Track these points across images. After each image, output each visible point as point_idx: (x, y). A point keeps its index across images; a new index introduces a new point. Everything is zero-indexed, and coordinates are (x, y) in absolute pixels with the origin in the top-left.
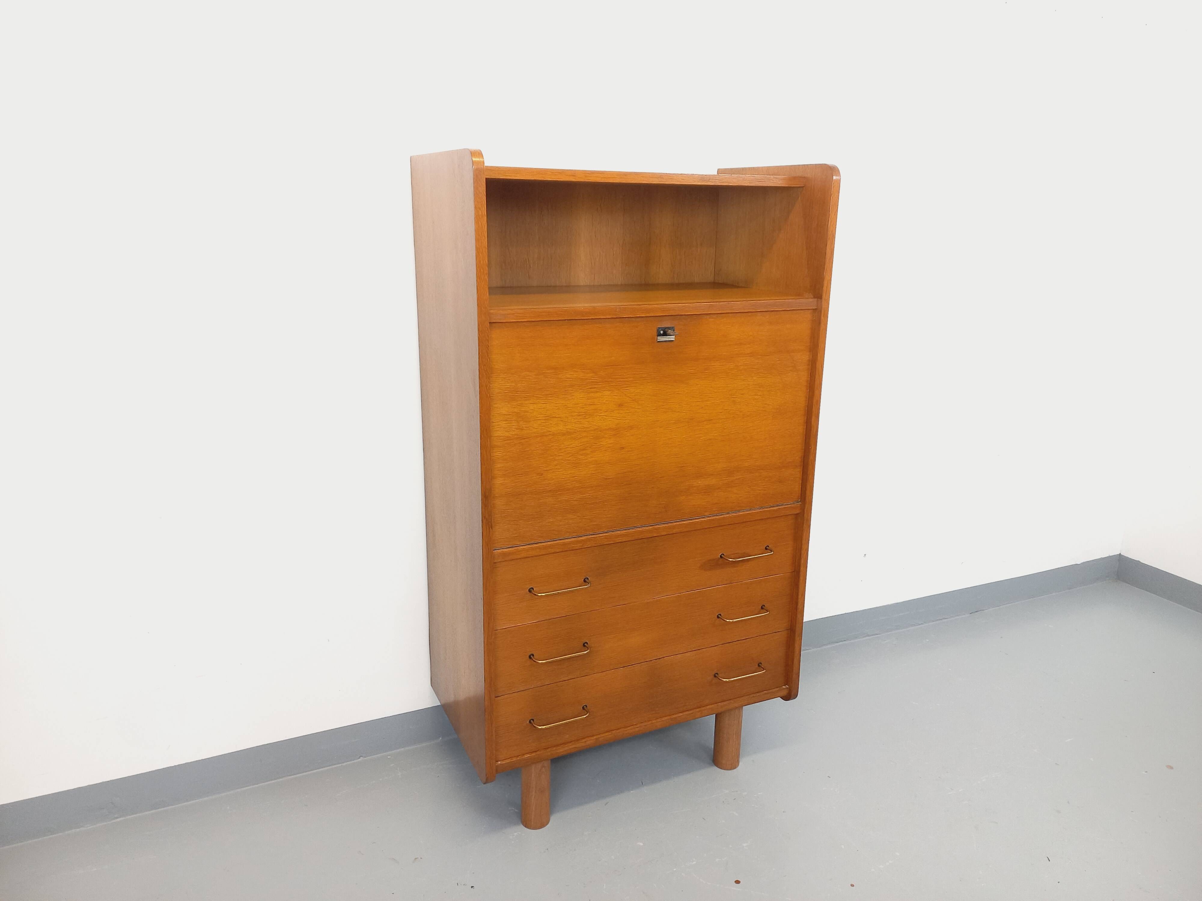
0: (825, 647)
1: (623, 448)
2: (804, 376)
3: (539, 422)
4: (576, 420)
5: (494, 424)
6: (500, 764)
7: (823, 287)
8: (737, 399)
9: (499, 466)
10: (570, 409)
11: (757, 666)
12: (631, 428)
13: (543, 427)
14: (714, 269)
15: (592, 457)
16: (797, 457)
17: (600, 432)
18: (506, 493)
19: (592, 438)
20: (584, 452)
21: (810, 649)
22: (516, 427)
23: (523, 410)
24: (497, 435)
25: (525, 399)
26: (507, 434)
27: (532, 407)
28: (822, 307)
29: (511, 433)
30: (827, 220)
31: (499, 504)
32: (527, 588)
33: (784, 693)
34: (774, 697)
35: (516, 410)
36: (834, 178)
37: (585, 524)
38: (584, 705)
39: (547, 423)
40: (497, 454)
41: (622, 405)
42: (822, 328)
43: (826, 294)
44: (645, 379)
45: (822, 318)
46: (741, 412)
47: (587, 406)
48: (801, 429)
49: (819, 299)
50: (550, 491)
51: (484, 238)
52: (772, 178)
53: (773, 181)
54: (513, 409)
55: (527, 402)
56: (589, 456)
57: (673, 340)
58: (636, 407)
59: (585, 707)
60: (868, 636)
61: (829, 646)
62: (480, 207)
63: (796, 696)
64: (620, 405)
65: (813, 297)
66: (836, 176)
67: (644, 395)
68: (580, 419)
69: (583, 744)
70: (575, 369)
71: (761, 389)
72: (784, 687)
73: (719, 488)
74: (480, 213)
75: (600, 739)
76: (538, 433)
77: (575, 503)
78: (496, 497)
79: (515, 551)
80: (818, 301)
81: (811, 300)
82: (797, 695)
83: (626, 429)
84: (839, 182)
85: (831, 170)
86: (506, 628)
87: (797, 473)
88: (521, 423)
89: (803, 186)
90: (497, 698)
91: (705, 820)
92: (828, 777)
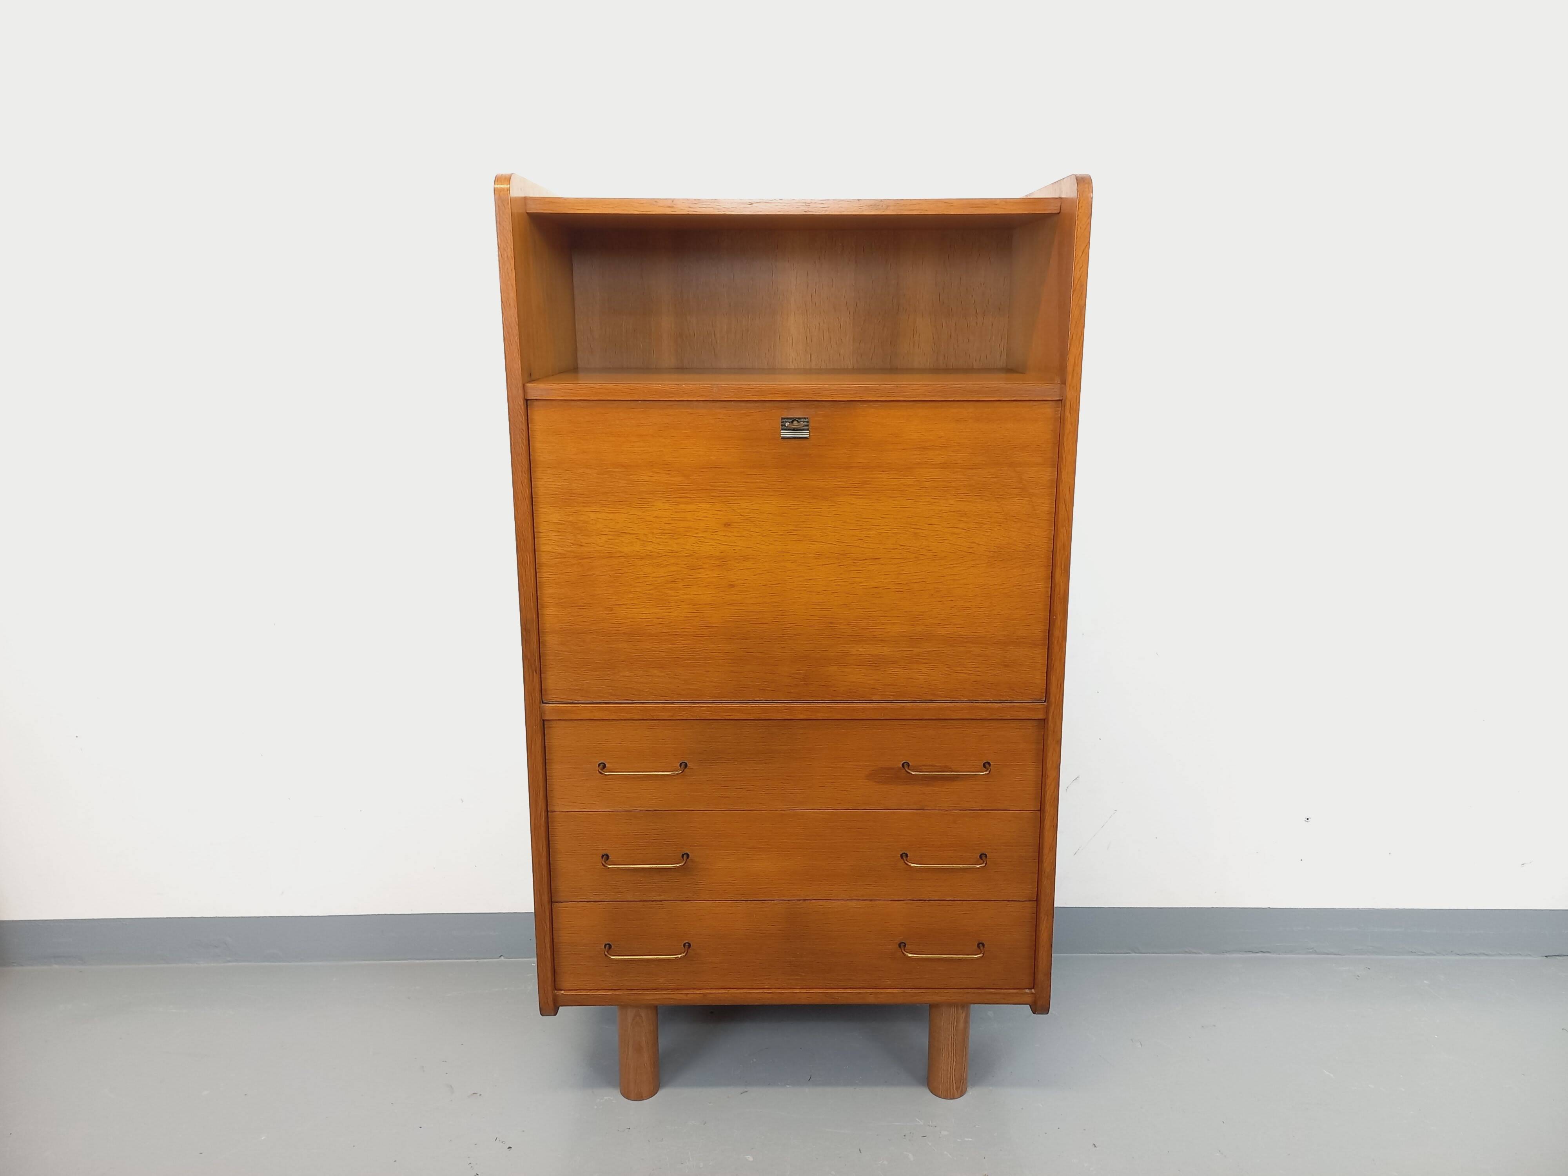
0: (1228, 955)
1: (732, 586)
2: (1044, 506)
3: (604, 538)
4: (659, 540)
5: (542, 534)
6: (563, 994)
8: (920, 531)
9: (551, 591)
10: (650, 524)
11: (976, 947)
12: (746, 558)
13: (611, 544)
14: (1005, 349)
15: (685, 594)
16: (1038, 630)
17: (697, 560)
18: (561, 628)
19: (685, 566)
20: (673, 585)
21: (1199, 953)
22: (572, 541)
23: (582, 519)
24: (545, 550)
25: (584, 505)
26: (559, 550)
27: (593, 516)
28: (1066, 398)
29: (565, 549)
31: (552, 641)
32: (598, 762)
33: (1027, 1000)
34: (1007, 1003)
35: (571, 519)
36: (1086, 195)
37: (678, 687)
38: (687, 941)
39: (617, 541)
40: (545, 574)
41: (729, 525)
44: (766, 491)
46: (930, 551)
47: (676, 522)
48: (1042, 587)
49: (1065, 385)
50: (624, 633)
54: (567, 517)
55: (587, 509)
56: (681, 592)
57: (806, 438)
58: (751, 530)
59: (687, 944)
60: (1316, 953)
61: (1234, 955)
63: (1047, 1009)
64: (727, 525)
65: (1057, 381)
66: (1089, 191)
67: (764, 513)
68: (666, 539)
69: (684, 997)
70: (655, 470)
71: (964, 519)
72: (1027, 991)
73: (894, 662)
75: (711, 996)
76: (604, 553)
77: (663, 654)
78: (546, 632)
79: (574, 708)
80: (1063, 388)
82: (1049, 1010)
83: (737, 559)
85: (1083, 185)
86: (567, 812)
87: (1039, 655)
88: (579, 536)
89: (1059, 212)
90: (557, 903)
91: (861, 1152)
92: (1094, 1145)
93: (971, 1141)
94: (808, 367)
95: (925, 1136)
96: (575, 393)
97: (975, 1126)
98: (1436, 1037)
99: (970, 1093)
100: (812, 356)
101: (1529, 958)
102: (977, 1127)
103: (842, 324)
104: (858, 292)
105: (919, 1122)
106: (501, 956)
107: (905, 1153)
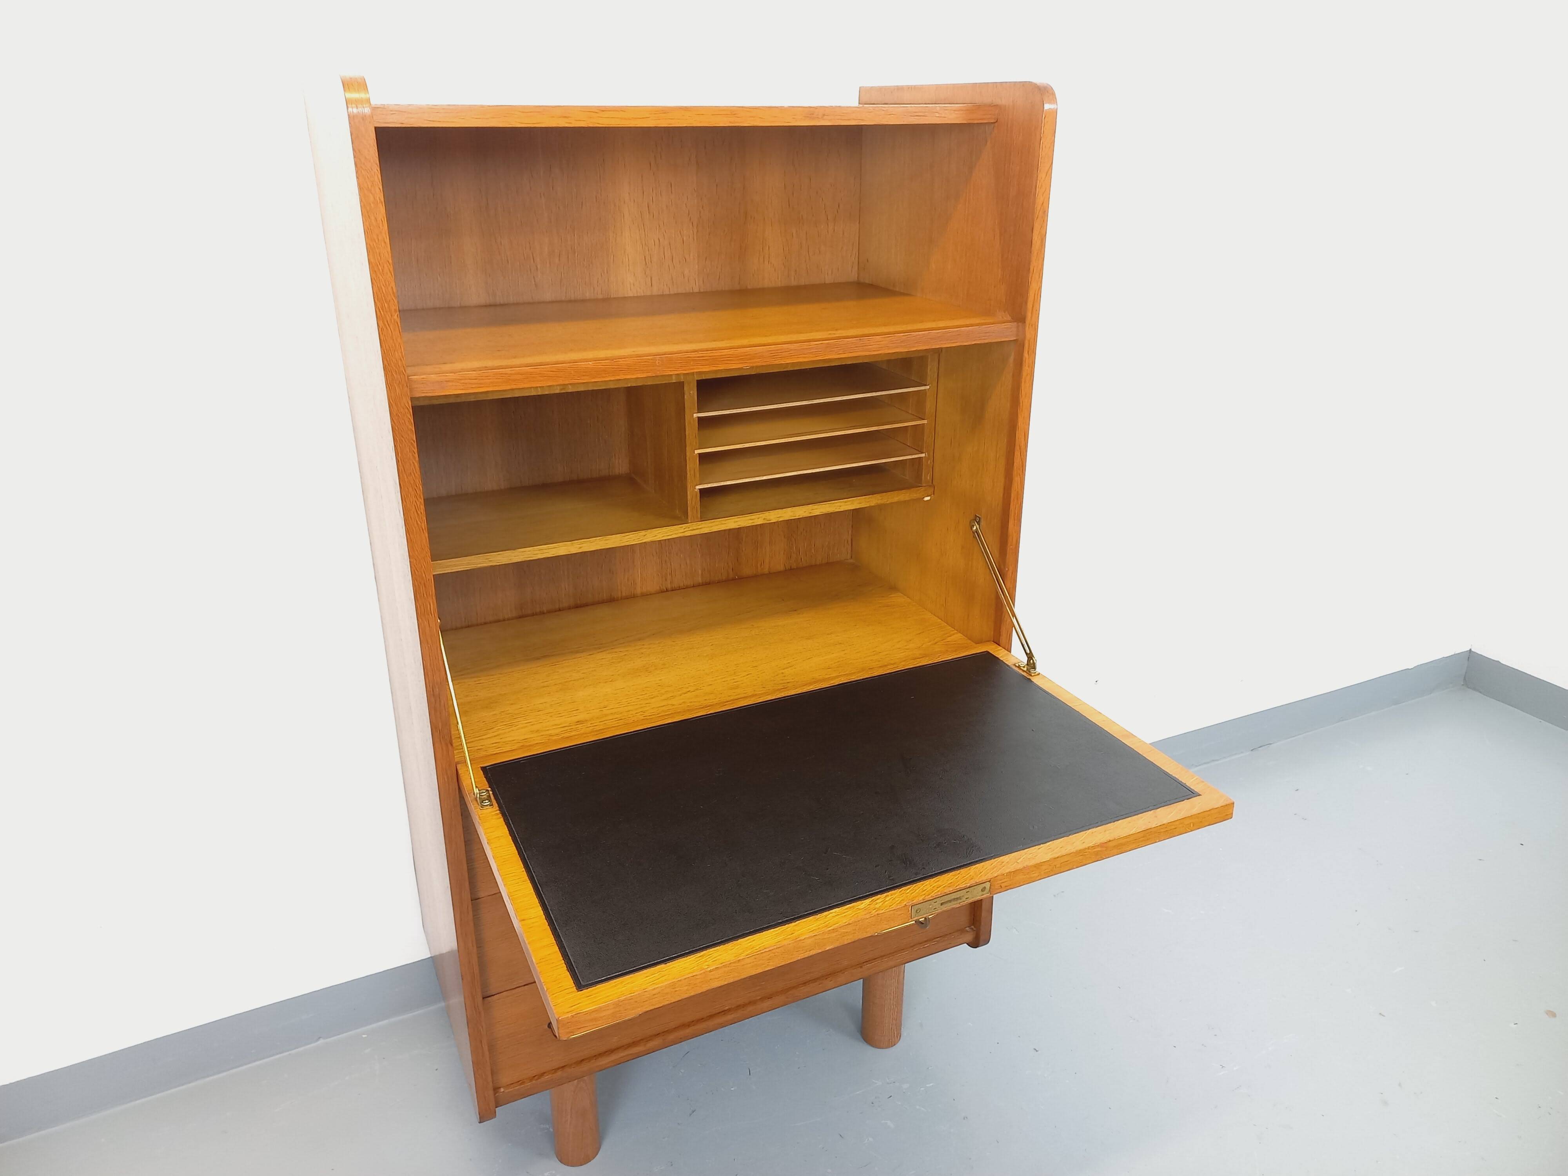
6: (504, 1093)
7: (1026, 303)
14: (857, 259)
28: (1025, 338)
30: (1034, 185)
33: (970, 937)
34: (953, 945)
36: (1047, 106)
42: (1024, 374)
43: (1032, 313)
45: (1026, 355)
49: (1020, 324)
51: (383, 244)
52: (938, 108)
53: (939, 114)
62: (370, 186)
63: (987, 941)
65: (1009, 318)
66: (1050, 103)
72: (968, 929)
74: (372, 199)
80: (1018, 327)
81: (1009, 325)
82: (989, 939)
84: (1054, 113)
85: (1044, 92)
89: (995, 121)
90: (489, 998)
91: (843, 1138)
92: (1035, 1049)
93: (932, 1086)
94: (649, 293)
95: (891, 1096)
96: (481, 384)
97: (928, 1068)
98: (1221, 849)
99: (905, 1034)
100: (653, 279)
101: (1242, 755)
102: (930, 1068)
103: (685, 239)
104: (701, 199)
105: (876, 1083)
106: (320, 1038)
107: (883, 1122)
